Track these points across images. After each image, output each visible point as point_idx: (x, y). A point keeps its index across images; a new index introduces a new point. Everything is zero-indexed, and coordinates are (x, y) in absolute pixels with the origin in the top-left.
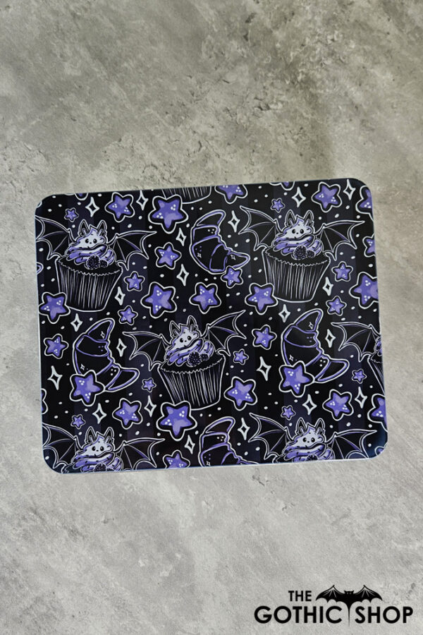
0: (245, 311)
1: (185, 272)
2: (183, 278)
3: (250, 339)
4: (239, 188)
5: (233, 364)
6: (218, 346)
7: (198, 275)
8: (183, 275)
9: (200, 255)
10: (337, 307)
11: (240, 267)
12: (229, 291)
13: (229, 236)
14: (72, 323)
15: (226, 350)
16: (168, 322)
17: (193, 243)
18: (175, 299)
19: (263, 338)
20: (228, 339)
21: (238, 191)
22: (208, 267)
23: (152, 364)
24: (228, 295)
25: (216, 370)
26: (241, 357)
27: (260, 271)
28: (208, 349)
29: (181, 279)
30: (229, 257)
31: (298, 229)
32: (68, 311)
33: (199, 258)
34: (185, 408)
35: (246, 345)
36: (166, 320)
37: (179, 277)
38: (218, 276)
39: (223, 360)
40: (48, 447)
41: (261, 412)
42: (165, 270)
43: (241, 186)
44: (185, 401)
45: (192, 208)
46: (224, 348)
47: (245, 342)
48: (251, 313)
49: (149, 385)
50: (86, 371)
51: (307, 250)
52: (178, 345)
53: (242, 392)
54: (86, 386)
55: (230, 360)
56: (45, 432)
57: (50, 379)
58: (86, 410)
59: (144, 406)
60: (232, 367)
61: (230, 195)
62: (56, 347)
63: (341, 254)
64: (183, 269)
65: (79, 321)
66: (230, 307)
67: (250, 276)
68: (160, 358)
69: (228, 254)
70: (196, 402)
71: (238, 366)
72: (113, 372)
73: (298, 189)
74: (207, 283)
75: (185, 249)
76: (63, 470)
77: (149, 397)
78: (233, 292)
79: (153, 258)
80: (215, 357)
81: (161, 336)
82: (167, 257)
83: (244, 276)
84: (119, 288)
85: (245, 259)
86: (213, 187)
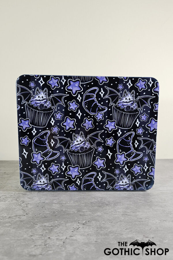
0: (103, 131)
1: (80, 113)
2: (79, 116)
3: (105, 142)
4: (105, 78)
5: (97, 152)
6: (92, 144)
7: (85, 115)
8: (79, 114)
9: (87, 106)
10: (140, 131)
11: (103, 112)
12: (98, 122)
13: (99, 99)
14: (32, 132)
15: (95, 146)
16: (72, 133)
17: (84, 101)
18: (75, 124)
19: (110, 142)
20: (96, 142)
21: (105, 79)
22: (90, 112)
23: (65, 150)
24: (97, 124)
25: (90, 154)
26: (100, 149)
27: (111, 115)
28: (88, 145)
29: (78, 116)
30: (99, 108)
31: (128, 98)
32: (30, 127)
33: (86, 107)
34: (77, 168)
35: (103, 144)
36: (71, 133)
37: (77, 115)
38: (94, 116)
39: (93, 150)
40: (22, 180)
41: (107, 171)
42: (72, 112)
43: (106, 77)
44: (77, 165)
45: (85, 86)
46: (94, 145)
47: (103, 143)
48: (106, 132)
49: (63, 158)
50: (38, 151)
51: (131, 107)
52: (76, 143)
53: (100, 163)
54: (38, 157)
55: (96, 150)
56: (21, 175)
57: (23, 154)
58: (38, 167)
59: (61, 166)
60: (97, 153)
61: (101, 81)
62: (25, 141)
63: (145, 110)
64: (79, 112)
65: (35, 131)
66: (98, 129)
67: (107, 117)
68: (68, 148)
69: (99, 106)
70: (82, 166)
71: (99, 153)
72: (49, 152)
73: (130, 80)
74: (89, 118)
75: (80, 103)
76: (28, 189)
77: (63, 163)
78: (99, 123)
79: (67, 106)
80: (90, 149)
81: (69, 139)
82: (73, 106)
83: (104, 116)
84: (52, 118)
85: (105, 109)
86: (94, 77)
